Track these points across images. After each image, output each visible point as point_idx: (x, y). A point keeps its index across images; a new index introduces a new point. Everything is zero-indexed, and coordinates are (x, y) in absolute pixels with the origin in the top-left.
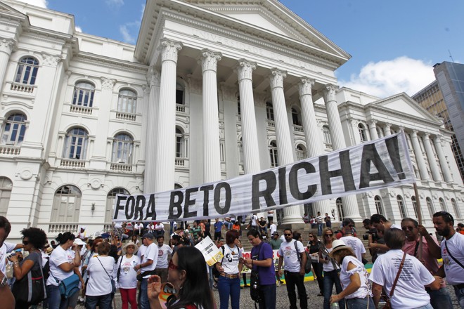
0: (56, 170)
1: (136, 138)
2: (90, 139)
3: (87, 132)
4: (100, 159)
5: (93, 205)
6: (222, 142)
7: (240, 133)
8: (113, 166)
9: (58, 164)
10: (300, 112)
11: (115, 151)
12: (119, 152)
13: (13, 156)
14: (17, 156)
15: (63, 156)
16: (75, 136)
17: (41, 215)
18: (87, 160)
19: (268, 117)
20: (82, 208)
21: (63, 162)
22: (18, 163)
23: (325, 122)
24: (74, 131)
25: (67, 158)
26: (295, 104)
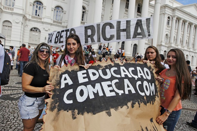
0: (29, 20)
1: (64, 10)
2: (44, 7)
3: (42, 4)
4: (48, 18)
5: (46, 38)
6: (102, 16)
7: (111, 13)
8: (54, 22)
9: (30, 18)
10: (142, 7)
11: (55, 14)
12: (57, 15)
13: (11, 11)
14: (12, 12)
15: (33, 14)
16: (37, 5)
17: (25, 39)
18: (43, 17)
19: (126, 7)
20: (41, 38)
21: (33, 17)
22: (13, 15)
23: (152, 13)
24: (36, 3)
25: (34, 15)
26: (140, 2)
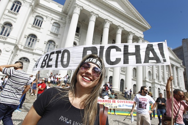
0: (21, 50)
1: (56, 44)
2: (37, 40)
3: (37, 37)
4: (40, 49)
8: (45, 53)
9: (22, 48)
11: (47, 47)
12: (48, 48)
13: (4, 40)
14: (6, 41)
15: (25, 45)
16: (31, 38)
18: (35, 49)
20: (29, 68)
21: (25, 48)
22: (6, 44)
24: (31, 36)
25: (27, 46)
